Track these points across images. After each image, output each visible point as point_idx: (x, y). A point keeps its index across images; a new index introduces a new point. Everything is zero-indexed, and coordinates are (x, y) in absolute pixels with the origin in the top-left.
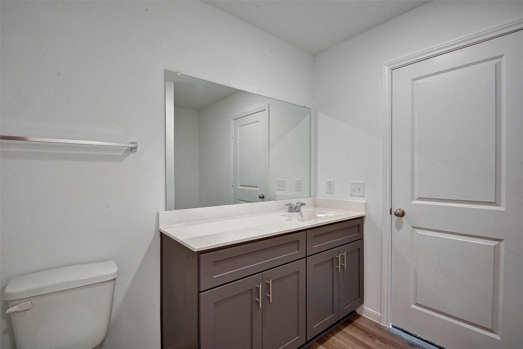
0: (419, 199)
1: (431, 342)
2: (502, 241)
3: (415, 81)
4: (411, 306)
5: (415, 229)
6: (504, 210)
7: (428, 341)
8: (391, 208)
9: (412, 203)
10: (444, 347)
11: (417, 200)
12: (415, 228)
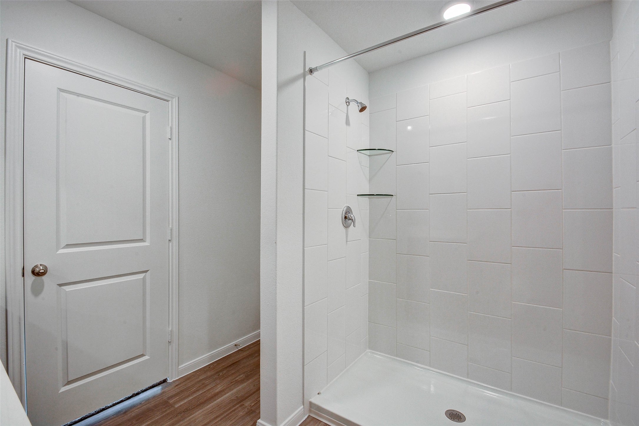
0: (68, 246)
1: (85, 416)
2: (147, 272)
3: (62, 93)
4: (60, 391)
5: (63, 287)
6: (149, 245)
7: (82, 418)
8: (24, 266)
9: (58, 252)
10: (101, 409)
11: (64, 248)
12: (60, 285)
